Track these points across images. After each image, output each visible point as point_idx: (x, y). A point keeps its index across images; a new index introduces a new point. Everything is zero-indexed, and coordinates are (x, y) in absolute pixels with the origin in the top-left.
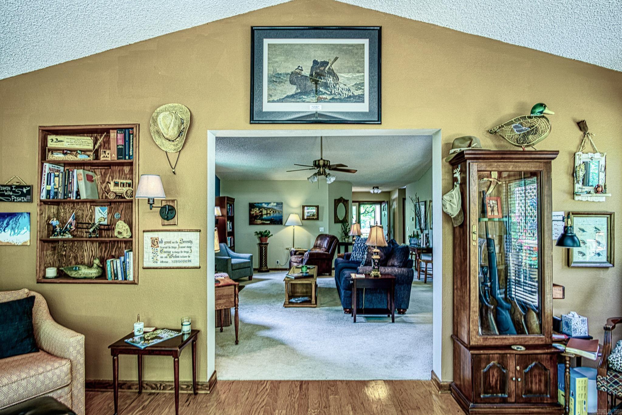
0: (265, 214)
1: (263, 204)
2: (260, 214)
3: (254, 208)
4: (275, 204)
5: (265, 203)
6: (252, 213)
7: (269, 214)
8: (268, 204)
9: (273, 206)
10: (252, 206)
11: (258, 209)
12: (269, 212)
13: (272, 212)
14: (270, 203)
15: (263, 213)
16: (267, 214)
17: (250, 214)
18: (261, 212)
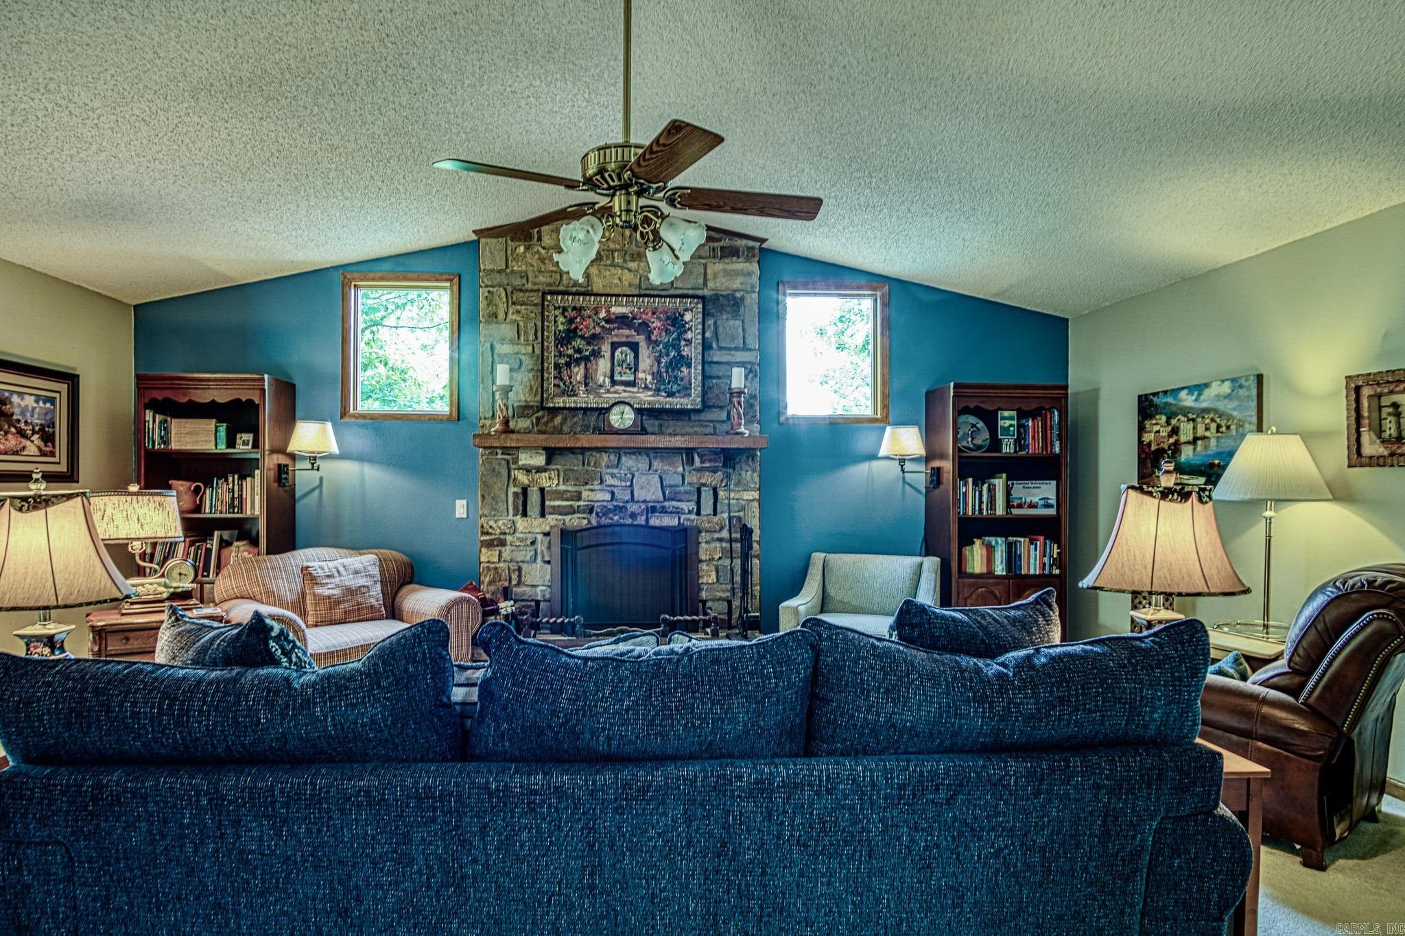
0: (1188, 443)
1: (1183, 394)
2: (1172, 440)
3: (1151, 417)
4: (1226, 388)
5: (1189, 389)
6: (1148, 437)
7: (1204, 438)
8: (1200, 388)
9: (1218, 396)
10: (1147, 407)
11: (1164, 418)
12: (1201, 431)
13: (1213, 426)
14: (1207, 385)
15: (1183, 439)
16: (1194, 441)
17: (1140, 442)
18: (1175, 431)
